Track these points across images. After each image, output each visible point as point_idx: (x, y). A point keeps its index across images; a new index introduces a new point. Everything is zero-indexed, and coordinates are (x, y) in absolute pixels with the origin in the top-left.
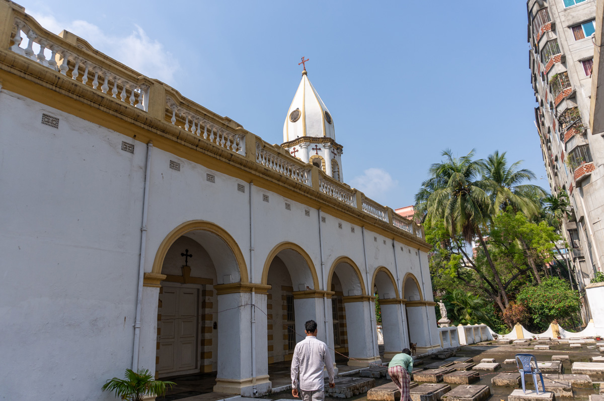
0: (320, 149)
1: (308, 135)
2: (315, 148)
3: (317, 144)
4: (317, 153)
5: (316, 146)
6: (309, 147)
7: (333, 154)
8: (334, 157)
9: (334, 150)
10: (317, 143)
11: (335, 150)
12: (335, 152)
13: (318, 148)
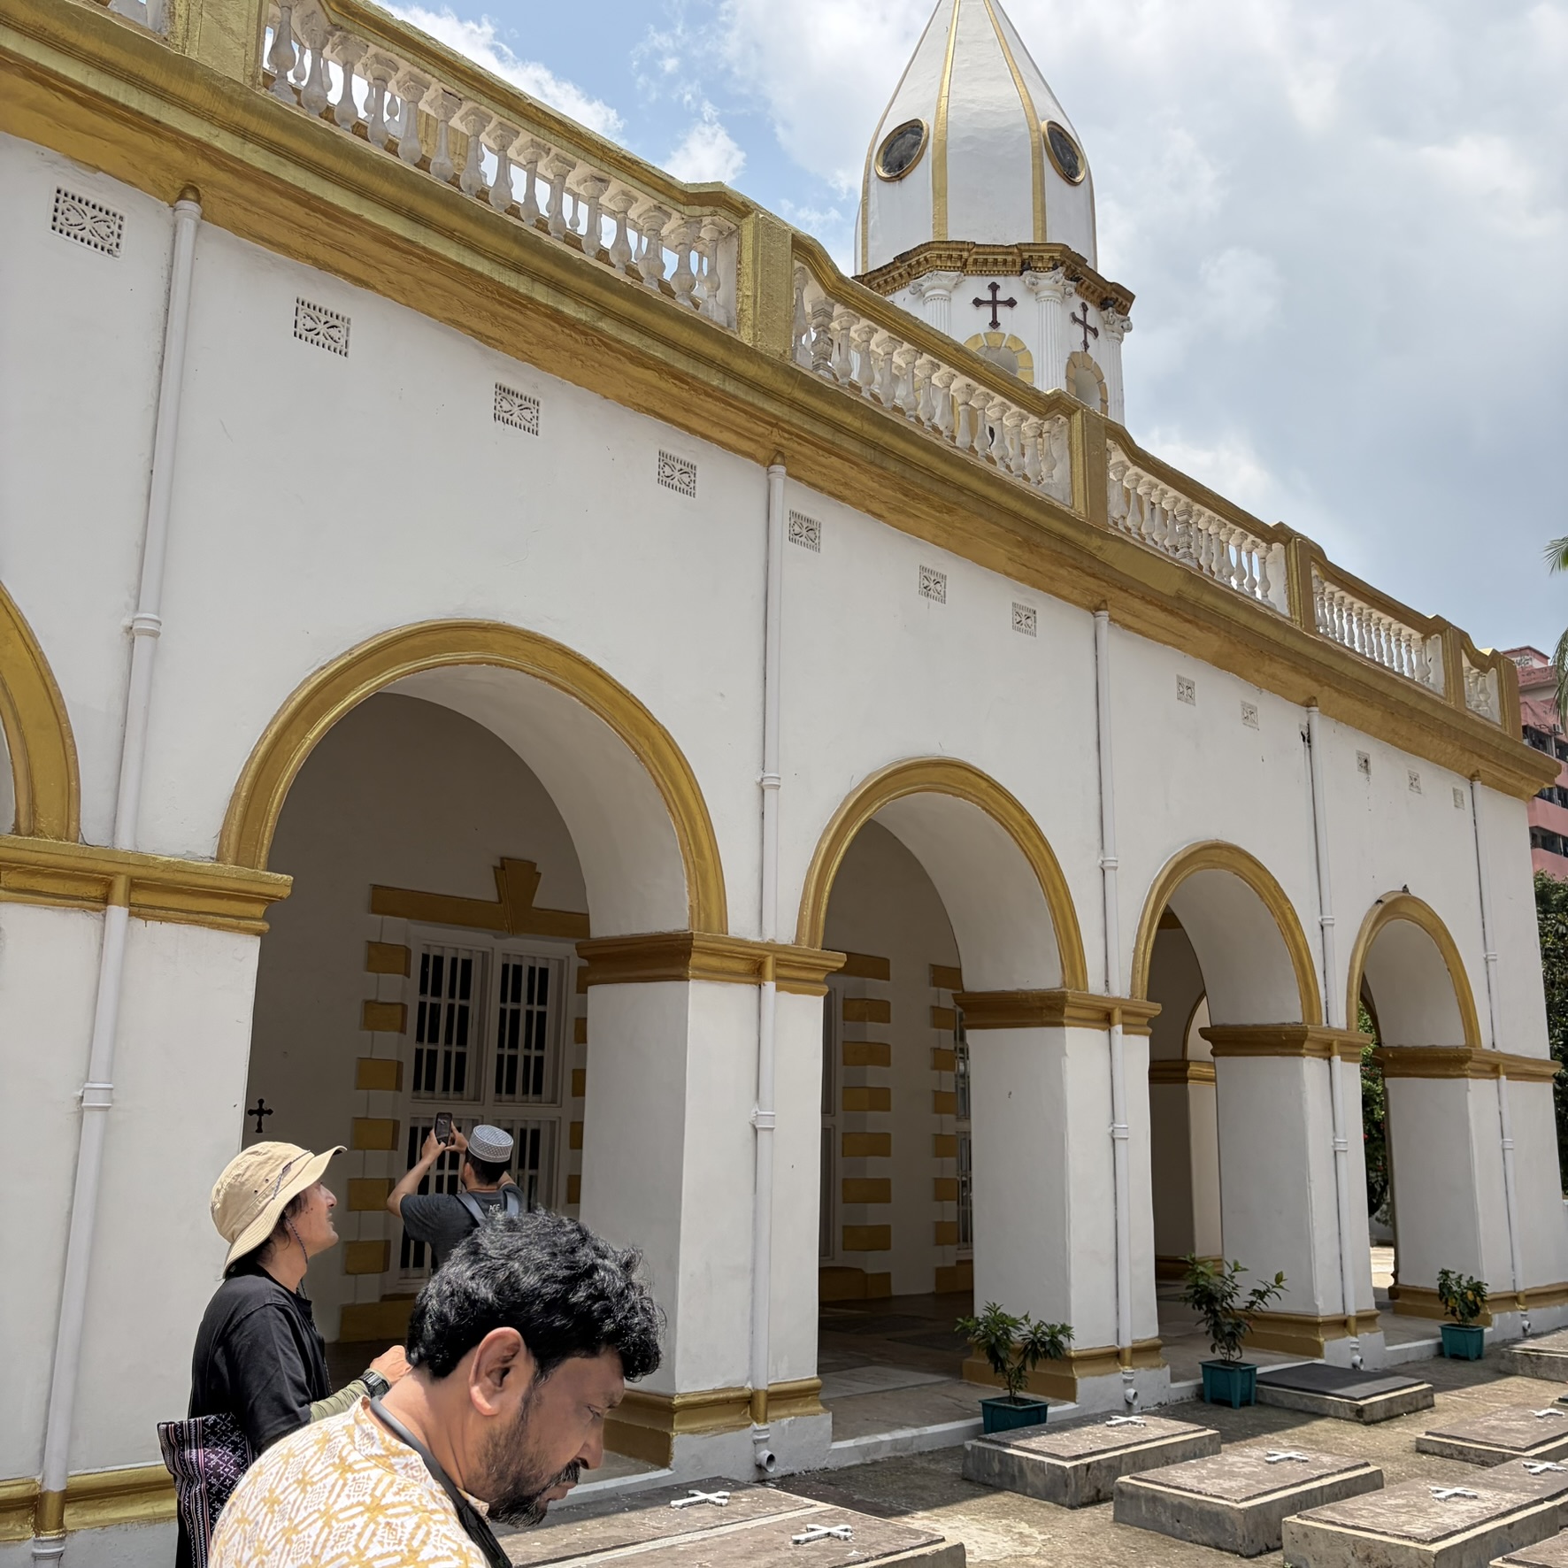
0: (1011, 303)
1: (953, 236)
2: (988, 296)
3: (999, 280)
4: (995, 324)
5: (994, 288)
6: (956, 297)
7: (1079, 329)
8: (1086, 345)
9: (1085, 309)
10: (999, 274)
11: (1092, 310)
12: (1093, 317)
13: (1001, 296)
